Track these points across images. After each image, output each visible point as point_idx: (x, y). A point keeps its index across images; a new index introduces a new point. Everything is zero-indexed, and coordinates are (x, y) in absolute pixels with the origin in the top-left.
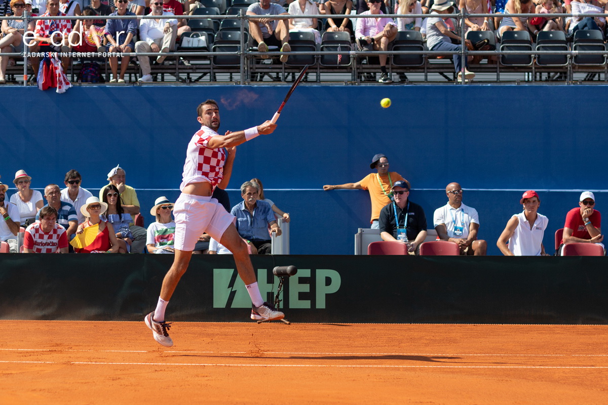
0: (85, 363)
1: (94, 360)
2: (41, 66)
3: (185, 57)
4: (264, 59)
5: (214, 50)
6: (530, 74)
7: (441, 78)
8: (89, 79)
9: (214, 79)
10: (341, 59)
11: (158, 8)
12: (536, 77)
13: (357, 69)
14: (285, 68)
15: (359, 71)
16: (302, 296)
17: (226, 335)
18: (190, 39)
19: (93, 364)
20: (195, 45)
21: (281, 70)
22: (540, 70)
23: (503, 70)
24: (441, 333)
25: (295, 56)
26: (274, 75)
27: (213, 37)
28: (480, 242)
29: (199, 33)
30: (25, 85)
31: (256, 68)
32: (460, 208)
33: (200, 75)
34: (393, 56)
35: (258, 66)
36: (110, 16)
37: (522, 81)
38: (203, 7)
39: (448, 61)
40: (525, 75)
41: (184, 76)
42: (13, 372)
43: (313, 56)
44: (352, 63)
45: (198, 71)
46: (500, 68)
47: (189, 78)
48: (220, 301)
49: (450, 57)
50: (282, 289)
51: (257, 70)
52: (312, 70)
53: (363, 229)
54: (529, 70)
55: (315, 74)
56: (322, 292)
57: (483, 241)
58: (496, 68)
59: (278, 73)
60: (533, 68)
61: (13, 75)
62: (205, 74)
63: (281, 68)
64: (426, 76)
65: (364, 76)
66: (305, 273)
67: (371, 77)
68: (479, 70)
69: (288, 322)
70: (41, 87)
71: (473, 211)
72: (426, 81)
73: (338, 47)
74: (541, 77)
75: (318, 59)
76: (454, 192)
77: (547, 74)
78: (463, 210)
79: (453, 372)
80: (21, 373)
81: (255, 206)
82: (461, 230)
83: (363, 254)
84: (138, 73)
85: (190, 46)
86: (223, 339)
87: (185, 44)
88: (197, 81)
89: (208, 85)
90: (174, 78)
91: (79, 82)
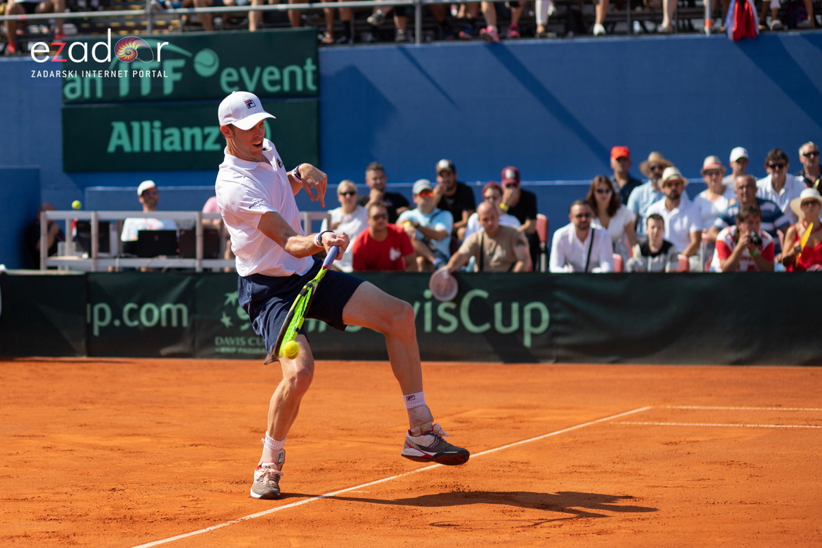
0: (800, 426)
1: (814, 422)
2: (732, 7)
19: (813, 429)
30: (708, 34)
42: (700, 439)
61: (689, 20)
80: (712, 441)
91: (786, 27)
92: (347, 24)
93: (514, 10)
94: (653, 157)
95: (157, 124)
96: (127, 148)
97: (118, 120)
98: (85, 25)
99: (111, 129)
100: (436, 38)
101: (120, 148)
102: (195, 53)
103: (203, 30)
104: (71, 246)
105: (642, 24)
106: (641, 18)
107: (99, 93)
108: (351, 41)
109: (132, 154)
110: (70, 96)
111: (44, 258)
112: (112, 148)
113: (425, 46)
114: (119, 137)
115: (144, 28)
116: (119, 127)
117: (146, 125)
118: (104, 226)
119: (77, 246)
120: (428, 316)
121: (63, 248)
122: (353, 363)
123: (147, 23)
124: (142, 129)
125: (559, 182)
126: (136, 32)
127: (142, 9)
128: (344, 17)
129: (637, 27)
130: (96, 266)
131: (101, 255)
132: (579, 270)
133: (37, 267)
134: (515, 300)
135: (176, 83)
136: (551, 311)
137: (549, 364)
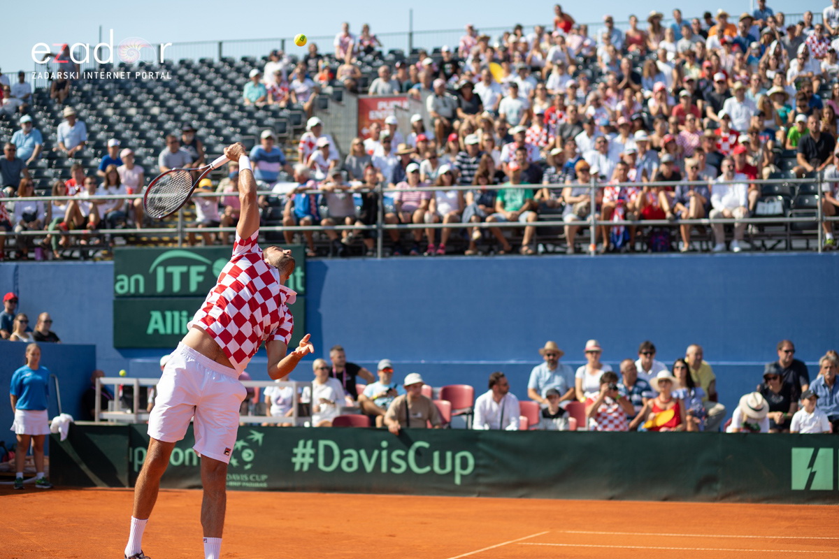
5: (791, 216)
8: (659, 248)
9: (790, 248)
11: (730, 171)
17: (806, 519)
18: (765, 205)
20: (770, 212)
27: (789, 202)
29: (775, 199)
30: (593, 255)
33: (775, 242)
36: (682, 182)
38: (779, 170)
41: (758, 243)
45: (774, 238)
47: (764, 245)
62: (779, 241)
85: (765, 212)
86: (803, 523)
87: (760, 211)
88: (772, 249)
89: (784, 254)
90: (747, 246)
94: (549, 345)
95: (185, 313)
96: (162, 331)
97: (155, 309)
98: (132, 239)
99: (150, 316)
101: (156, 331)
102: (214, 261)
103: (221, 244)
104: (118, 404)
105: (545, 246)
106: (544, 242)
107: (142, 290)
108: (330, 255)
109: (166, 335)
110: (120, 291)
111: (99, 413)
112: (150, 331)
113: (384, 259)
114: (156, 323)
115: (176, 242)
116: (156, 315)
117: (176, 314)
118: (144, 390)
119: (123, 404)
121: (112, 405)
122: (328, 495)
123: (178, 238)
124: (173, 317)
125: (482, 362)
126: (170, 245)
127: (175, 227)
129: (541, 248)
130: (137, 418)
131: (140, 411)
132: (493, 428)
133: (93, 419)
134: (449, 450)
135: (199, 284)
136: (476, 458)
137: (474, 497)
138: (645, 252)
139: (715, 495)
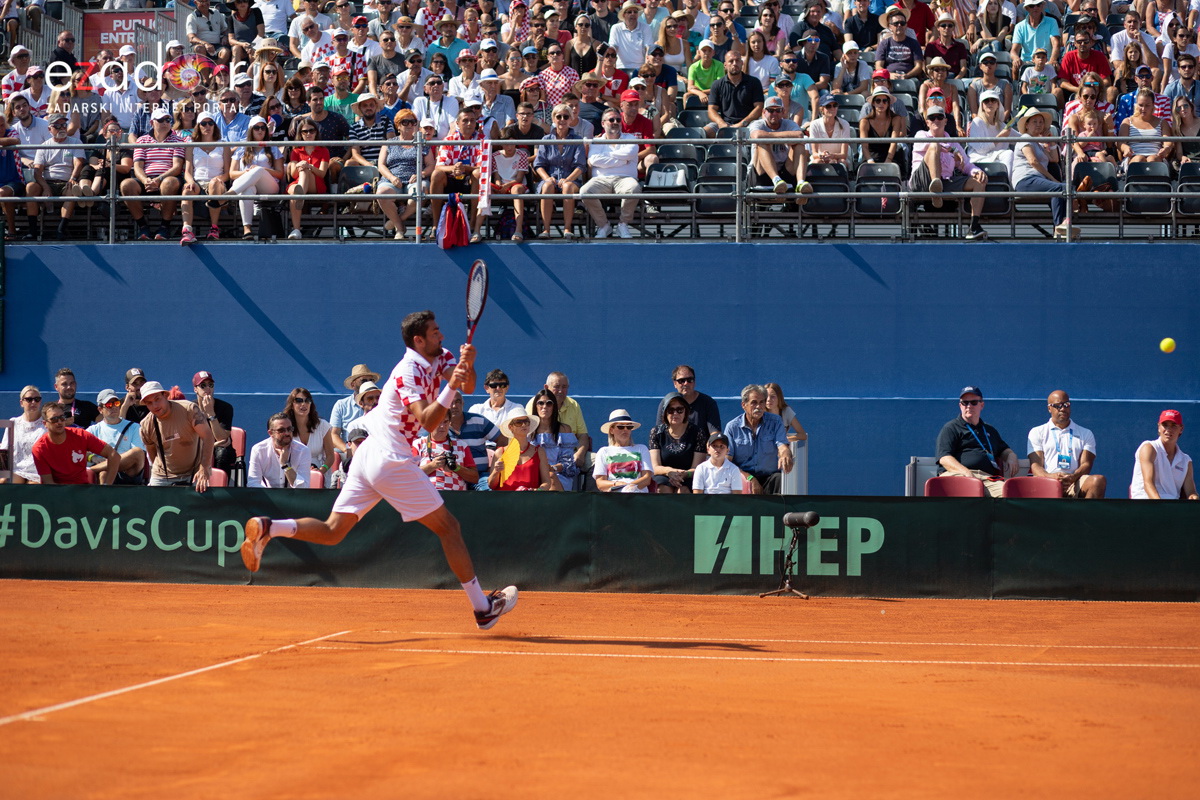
2: (443, 212)
3: (653, 202)
4: (771, 204)
5: (698, 190)
6: (1169, 226)
7: (1035, 232)
9: (697, 235)
10: (886, 203)
11: (613, 127)
12: (1177, 232)
13: (910, 218)
14: (803, 218)
15: (912, 221)
16: (827, 557)
17: (712, 614)
18: (662, 174)
20: (669, 184)
21: (797, 221)
22: (1183, 221)
23: (1128, 221)
24: (1034, 613)
25: (818, 199)
26: (786, 228)
27: (696, 170)
28: (1095, 479)
29: (675, 165)
30: (417, 242)
31: (760, 218)
32: (1068, 428)
33: (676, 227)
34: (963, 201)
35: (762, 213)
37: (1156, 238)
38: (682, 126)
39: (1045, 207)
40: (1161, 229)
41: (652, 229)
43: (844, 199)
44: (903, 211)
45: (673, 221)
46: (1124, 218)
47: (659, 231)
48: (704, 564)
49: (1046, 200)
50: (797, 546)
51: (761, 221)
52: (841, 222)
53: (918, 458)
54: (1168, 221)
55: (847, 226)
56: (857, 550)
57: (1101, 476)
58: (1119, 218)
59: (791, 225)
60: (1174, 219)
62: (683, 226)
63: (797, 218)
64: (1013, 229)
65: (921, 230)
66: (832, 523)
67: (931, 231)
68: (1092, 221)
69: (804, 596)
70: (441, 245)
71: (1089, 433)
72: (1014, 237)
73: (881, 186)
74: (1184, 232)
75: (851, 204)
76: (1056, 406)
77: (1193, 227)
78: (1071, 432)
79: (1052, 672)
81: (760, 422)
82: (1069, 461)
83: (918, 495)
84: (584, 225)
85: (662, 185)
86: (709, 619)
87: (654, 182)
88: (671, 236)
89: (688, 243)
90: (637, 232)
91: (498, 237)
92: (33, 219)
93: (212, 210)
94: (357, 370)
100: (131, 238)
105: (350, 229)
106: (348, 223)
113: (118, 245)
120: (116, 533)
128: (31, 212)
129: (345, 233)
134: (209, 518)
137: (244, 585)
138: (494, 238)
139: (587, 580)
